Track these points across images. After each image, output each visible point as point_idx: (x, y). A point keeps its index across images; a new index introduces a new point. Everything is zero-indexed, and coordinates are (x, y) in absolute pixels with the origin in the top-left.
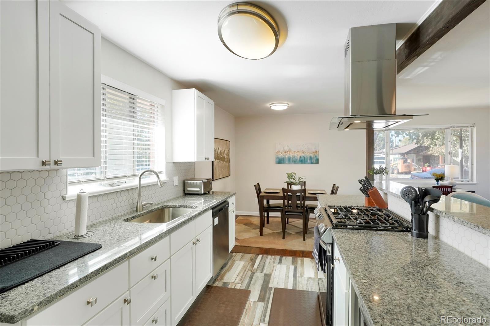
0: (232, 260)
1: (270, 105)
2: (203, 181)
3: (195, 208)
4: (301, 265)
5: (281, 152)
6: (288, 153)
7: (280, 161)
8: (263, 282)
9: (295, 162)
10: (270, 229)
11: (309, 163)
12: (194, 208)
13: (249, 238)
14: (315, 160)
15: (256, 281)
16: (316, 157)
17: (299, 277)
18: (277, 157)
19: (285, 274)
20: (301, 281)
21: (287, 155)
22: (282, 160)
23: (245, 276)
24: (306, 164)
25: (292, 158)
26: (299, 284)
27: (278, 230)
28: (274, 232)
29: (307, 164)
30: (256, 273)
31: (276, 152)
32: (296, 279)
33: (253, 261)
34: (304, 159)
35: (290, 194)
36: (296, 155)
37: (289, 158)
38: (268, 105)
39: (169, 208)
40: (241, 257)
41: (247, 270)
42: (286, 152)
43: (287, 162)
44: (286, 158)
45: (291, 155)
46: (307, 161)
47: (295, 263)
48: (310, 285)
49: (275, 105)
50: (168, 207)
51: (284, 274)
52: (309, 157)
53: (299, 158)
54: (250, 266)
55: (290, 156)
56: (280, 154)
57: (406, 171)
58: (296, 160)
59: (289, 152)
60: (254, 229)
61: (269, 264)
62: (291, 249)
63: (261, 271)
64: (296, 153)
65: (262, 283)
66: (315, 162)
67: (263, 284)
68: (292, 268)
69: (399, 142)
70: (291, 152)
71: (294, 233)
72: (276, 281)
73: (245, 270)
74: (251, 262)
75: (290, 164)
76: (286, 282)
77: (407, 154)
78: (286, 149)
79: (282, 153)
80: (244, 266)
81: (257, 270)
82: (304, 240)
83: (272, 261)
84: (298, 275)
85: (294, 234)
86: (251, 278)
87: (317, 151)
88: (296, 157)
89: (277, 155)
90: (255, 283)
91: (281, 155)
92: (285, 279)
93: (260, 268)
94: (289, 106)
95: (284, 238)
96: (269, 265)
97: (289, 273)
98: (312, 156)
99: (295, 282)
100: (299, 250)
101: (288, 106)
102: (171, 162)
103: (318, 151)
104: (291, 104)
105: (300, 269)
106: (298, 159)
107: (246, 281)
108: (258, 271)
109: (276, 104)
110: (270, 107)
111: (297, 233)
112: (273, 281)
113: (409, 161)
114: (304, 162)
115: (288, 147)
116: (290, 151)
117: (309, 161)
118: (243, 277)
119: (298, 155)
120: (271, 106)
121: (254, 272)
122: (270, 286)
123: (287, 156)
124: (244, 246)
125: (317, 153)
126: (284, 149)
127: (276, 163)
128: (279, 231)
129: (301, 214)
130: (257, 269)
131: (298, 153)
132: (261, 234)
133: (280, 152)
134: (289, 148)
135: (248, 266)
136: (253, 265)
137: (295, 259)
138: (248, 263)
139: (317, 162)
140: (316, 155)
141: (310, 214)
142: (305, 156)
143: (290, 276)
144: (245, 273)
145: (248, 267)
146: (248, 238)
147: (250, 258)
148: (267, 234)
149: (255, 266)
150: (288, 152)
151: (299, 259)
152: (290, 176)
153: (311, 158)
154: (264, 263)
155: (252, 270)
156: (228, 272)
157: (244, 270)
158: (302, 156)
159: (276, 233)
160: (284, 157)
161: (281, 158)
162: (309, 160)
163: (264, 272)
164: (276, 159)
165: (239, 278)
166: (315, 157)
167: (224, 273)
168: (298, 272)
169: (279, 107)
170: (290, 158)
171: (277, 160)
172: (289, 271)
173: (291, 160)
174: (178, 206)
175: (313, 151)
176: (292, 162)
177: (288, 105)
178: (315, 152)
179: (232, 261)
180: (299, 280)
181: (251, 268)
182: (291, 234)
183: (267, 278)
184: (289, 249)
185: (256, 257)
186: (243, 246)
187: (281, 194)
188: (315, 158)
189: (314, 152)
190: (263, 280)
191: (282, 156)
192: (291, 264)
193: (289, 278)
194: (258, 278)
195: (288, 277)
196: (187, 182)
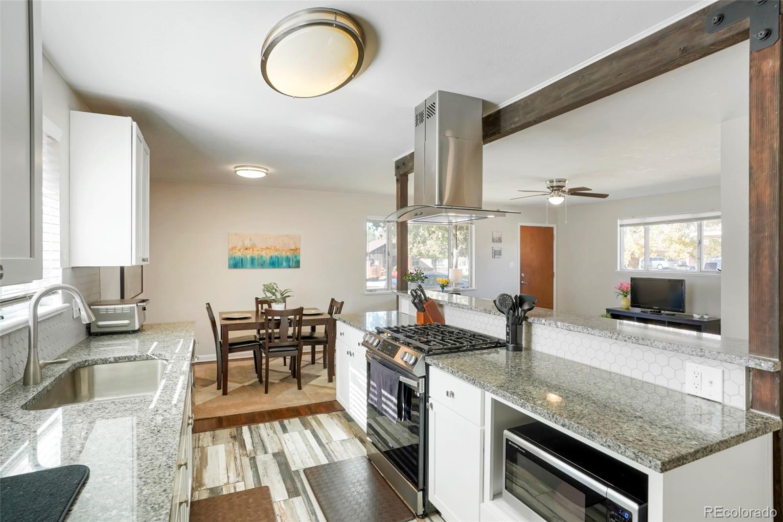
0: (198, 447)
1: (236, 167)
2: (137, 305)
3: (156, 358)
4: (319, 427)
5: (238, 248)
6: (251, 250)
7: (237, 264)
8: (278, 466)
9: (262, 265)
10: (236, 382)
11: (285, 268)
12: (154, 359)
13: (204, 403)
14: (295, 262)
15: (265, 469)
16: (296, 257)
17: (327, 443)
18: (232, 258)
19: (304, 445)
20: (334, 449)
21: (249, 254)
22: (240, 261)
23: (242, 466)
24: (280, 268)
25: (258, 260)
26: (334, 453)
27: (249, 381)
28: (243, 384)
29: (282, 268)
30: (257, 457)
31: (230, 247)
32: (325, 447)
33: (238, 438)
34: (277, 260)
35: (278, 318)
36: (263, 254)
37: (252, 259)
38: (231, 168)
39: (90, 368)
40: (211, 439)
41: (238, 456)
42: (247, 249)
43: (249, 266)
44: (247, 258)
45: (256, 254)
46: (282, 263)
47: (308, 425)
48: (349, 450)
49: (247, 170)
50: (87, 364)
51: (302, 445)
52: (285, 257)
53: (268, 259)
54: (239, 448)
55: (254, 255)
56: (237, 251)
57: (374, 277)
58: (264, 262)
59: (253, 249)
60: (204, 386)
61: (269, 437)
62: (287, 407)
63: (264, 452)
64: (264, 250)
65: (277, 469)
66: (294, 266)
67: (280, 469)
68: (308, 433)
69: (380, 237)
70: (255, 249)
71: (277, 381)
72: (297, 458)
73: (235, 458)
74: (236, 441)
75: (253, 268)
76: (315, 456)
77: (373, 254)
78: (248, 243)
79: (239, 250)
80: (228, 453)
81: (255, 452)
82: (300, 388)
83: (271, 432)
84: (324, 441)
85: (278, 383)
86: (254, 466)
87: (297, 249)
88: (264, 258)
89: (231, 253)
90: (266, 472)
91: (238, 254)
92: (310, 453)
93: (260, 448)
94: (268, 172)
95: (266, 392)
96: (270, 439)
97: (308, 441)
98: (289, 254)
99: (326, 453)
100: (301, 405)
101: (266, 173)
102: (68, 267)
103: (299, 248)
104: (271, 170)
105: (321, 433)
106: (268, 261)
107: (249, 474)
108: (258, 453)
109: (249, 168)
110: (236, 171)
111: (282, 380)
112: (294, 461)
113: (377, 263)
114: (277, 265)
115: (250, 240)
116: (253, 247)
117: (284, 264)
118: (239, 468)
119: (266, 255)
120: (236, 169)
121: (253, 456)
122: (293, 468)
123: (248, 256)
124: (204, 419)
125: (298, 251)
126: (243, 243)
127: (229, 268)
128: (251, 382)
129: (294, 349)
130: (254, 449)
131: (268, 251)
132: (225, 393)
133: (236, 249)
134: (252, 242)
135: (235, 450)
136: (243, 445)
137: (304, 419)
138: (231, 444)
139: (297, 265)
140: (296, 254)
141: (304, 347)
142: (279, 256)
143: (313, 446)
144: (238, 461)
145: (237, 451)
146: (202, 404)
147: (229, 437)
148: (233, 390)
149: (249, 447)
150: (250, 248)
151: (310, 418)
152: (269, 288)
153: (288, 260)
154: (259, 438)
155: (247, 454)
156: (204, 470)
157: (233, 458)
158: (274, 256)
159: (248, 385)
160: (243, 256)
161: (238, 258)
162: (285, 261)
163: (270, 451)
164: (229, 259)
165: (234, 474)
166: (294, 257)
167: (196, 473)
168: (320, 437)
169: (250, 173)
170: (255, 259)
171: (232, 262)
172: (307, 438)
173: (256, 262)
174: (112, 360)
175: (292, 248)
176: (258, 264)
177: (266, 171)
178: (295, 250)
179: (200, 449)
180: (330, 448)
181: (242, 450)
182: (274, 383)
183: (281, 458)
184: (285, 407)
185: (239, 432)
186: (202, 419)
187: (253, 320)
188: (294, 260)
189: (292, 250)
190: (277, 464)
191: (240, 255)
192: (303, 428)
193: (314, 449)
194: (265, 462)
195: (311, 447)
196: (99, 309)
